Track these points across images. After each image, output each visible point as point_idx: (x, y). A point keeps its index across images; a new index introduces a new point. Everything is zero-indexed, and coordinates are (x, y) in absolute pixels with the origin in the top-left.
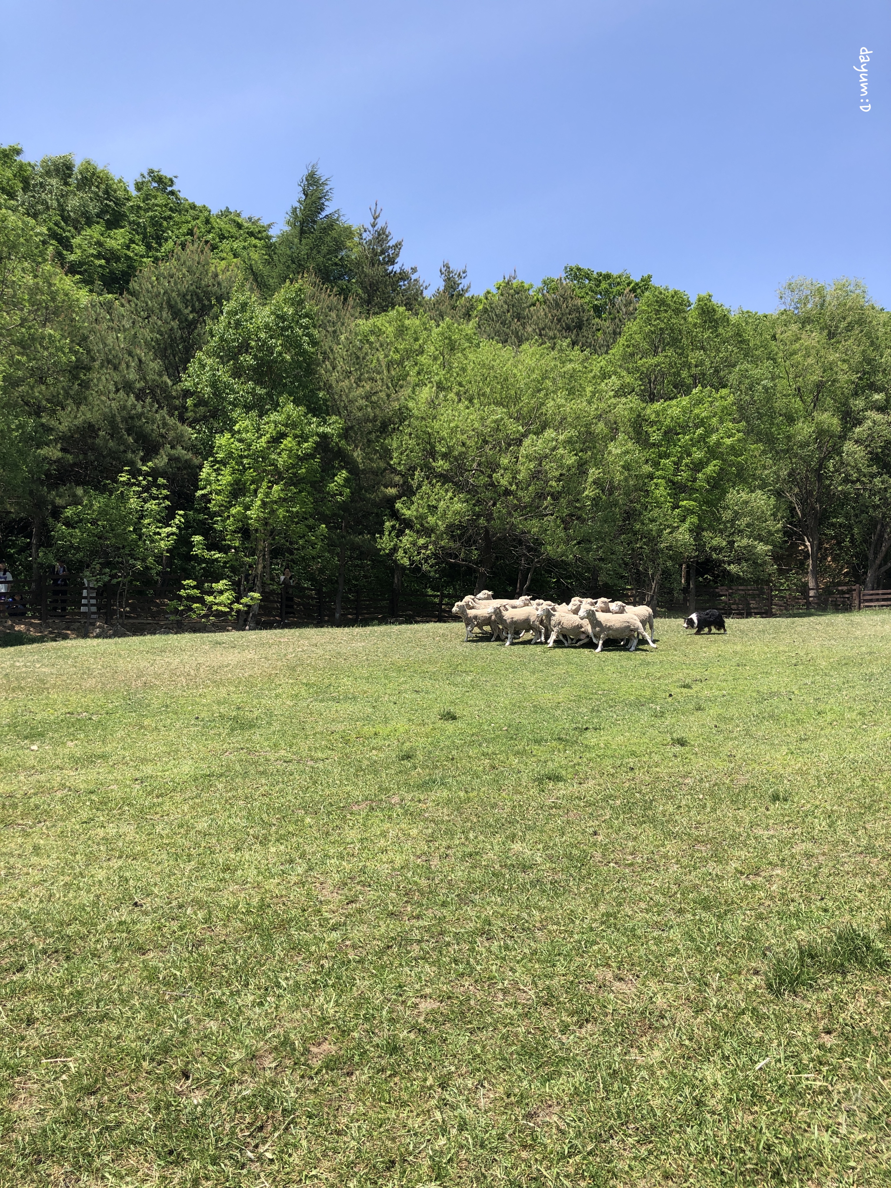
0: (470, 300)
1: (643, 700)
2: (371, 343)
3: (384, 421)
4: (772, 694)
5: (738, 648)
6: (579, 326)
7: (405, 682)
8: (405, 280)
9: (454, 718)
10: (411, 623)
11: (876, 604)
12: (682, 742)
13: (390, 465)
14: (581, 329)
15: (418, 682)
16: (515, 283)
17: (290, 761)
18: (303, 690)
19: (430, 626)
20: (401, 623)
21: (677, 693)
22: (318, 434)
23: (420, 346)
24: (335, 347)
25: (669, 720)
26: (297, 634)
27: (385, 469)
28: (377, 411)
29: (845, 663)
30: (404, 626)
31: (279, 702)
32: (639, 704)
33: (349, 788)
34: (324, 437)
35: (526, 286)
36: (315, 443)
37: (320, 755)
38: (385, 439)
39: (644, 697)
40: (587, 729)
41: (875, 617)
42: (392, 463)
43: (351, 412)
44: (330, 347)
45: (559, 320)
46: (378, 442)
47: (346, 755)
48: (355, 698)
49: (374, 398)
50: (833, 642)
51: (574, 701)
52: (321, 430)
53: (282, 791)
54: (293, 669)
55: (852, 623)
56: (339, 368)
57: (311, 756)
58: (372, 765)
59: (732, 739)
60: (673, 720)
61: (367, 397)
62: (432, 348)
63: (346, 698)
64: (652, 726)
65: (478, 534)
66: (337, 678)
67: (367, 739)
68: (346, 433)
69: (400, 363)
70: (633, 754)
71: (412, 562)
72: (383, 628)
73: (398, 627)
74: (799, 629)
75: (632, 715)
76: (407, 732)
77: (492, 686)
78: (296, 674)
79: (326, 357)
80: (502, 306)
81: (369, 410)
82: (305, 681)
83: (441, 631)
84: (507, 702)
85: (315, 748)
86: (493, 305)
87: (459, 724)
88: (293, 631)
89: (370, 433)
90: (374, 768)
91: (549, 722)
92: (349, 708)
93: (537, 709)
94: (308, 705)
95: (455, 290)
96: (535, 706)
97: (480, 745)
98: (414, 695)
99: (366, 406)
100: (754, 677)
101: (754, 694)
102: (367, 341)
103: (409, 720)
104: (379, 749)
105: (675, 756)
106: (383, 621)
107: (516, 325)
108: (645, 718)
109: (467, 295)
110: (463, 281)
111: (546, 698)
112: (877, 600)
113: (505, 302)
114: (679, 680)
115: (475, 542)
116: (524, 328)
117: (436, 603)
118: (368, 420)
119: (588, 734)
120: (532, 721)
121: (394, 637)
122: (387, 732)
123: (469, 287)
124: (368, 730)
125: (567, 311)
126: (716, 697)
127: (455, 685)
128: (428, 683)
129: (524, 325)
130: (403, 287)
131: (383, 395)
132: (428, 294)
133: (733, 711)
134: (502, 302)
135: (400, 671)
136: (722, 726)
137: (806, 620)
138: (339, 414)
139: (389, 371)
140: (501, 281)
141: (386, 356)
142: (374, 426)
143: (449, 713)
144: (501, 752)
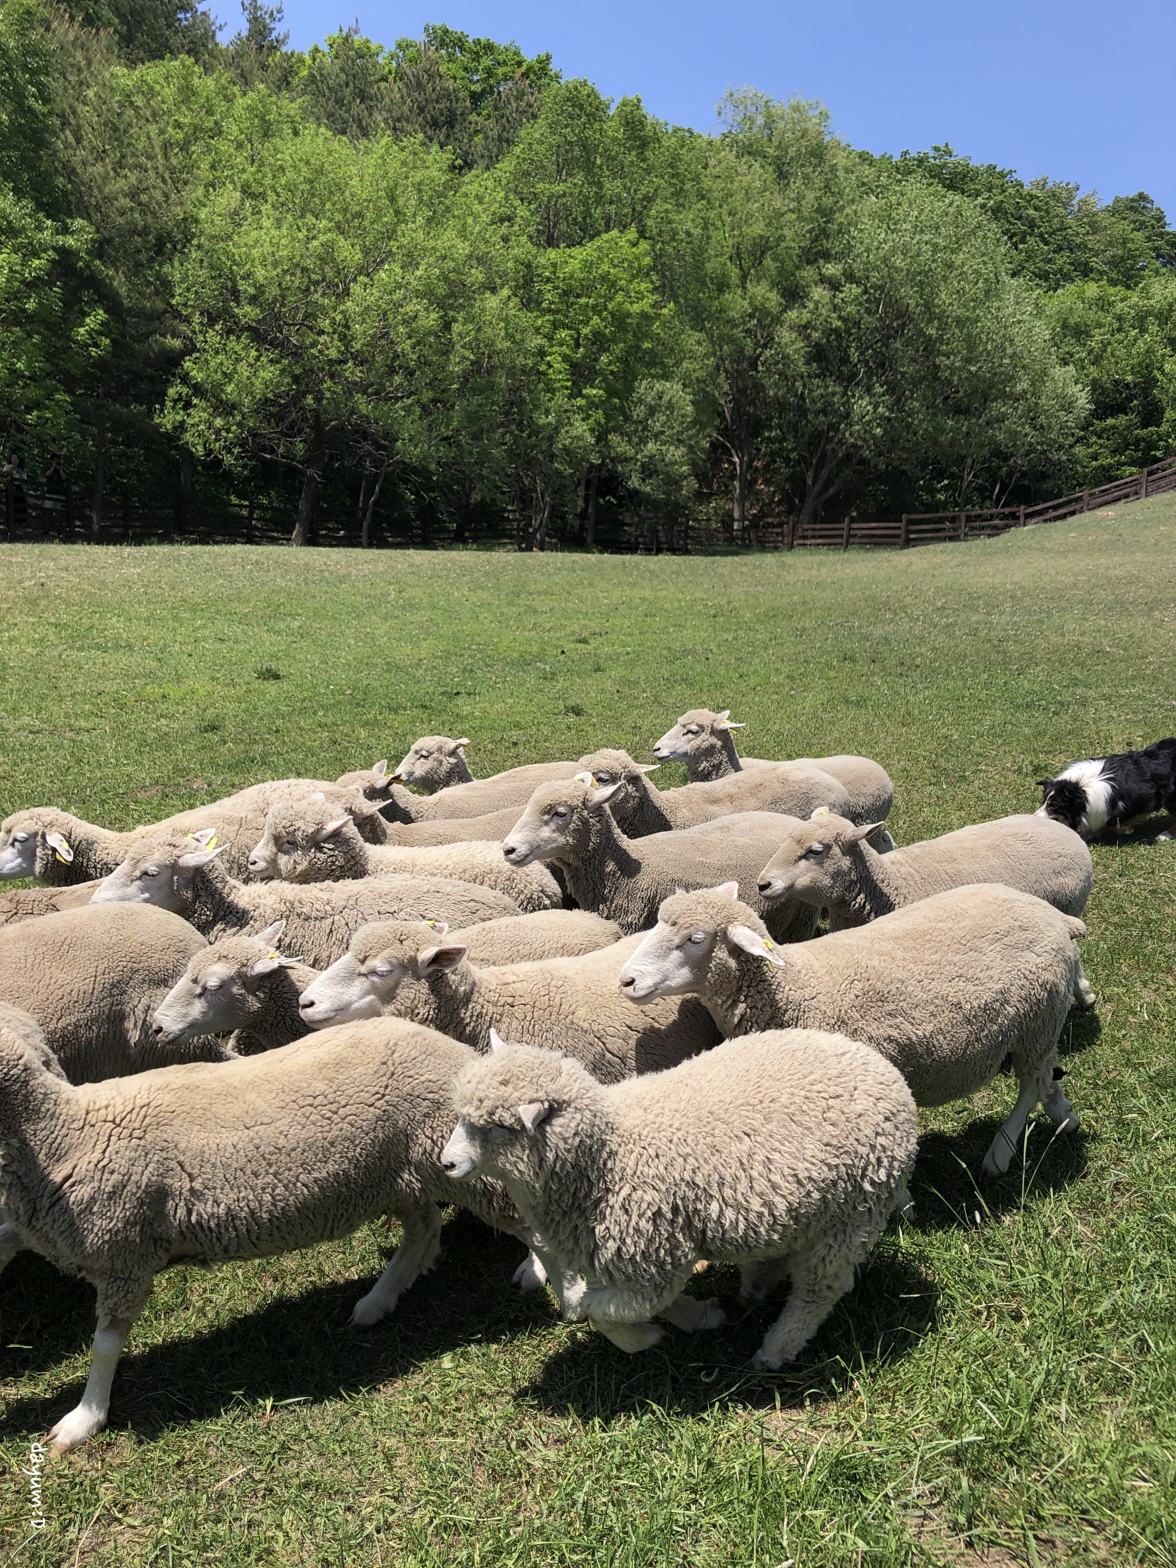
0: (289, 57)
1: (528, 657)
2: (137, 109)
3: (161, 236)
4: (686, 652)
5: (647, 593)
6: (451, 123)
7: (204, 626)
8: (187, 11)
9: (277, 677)
10: (208, 543)
11: (813, 541)
12: (577, 711)
13: (172, 306)
14: (452, 127)
15: (221, 626)
16: (357, 40)
17: (39, 732)
18: (50, 633)
19: (237, 548)
20: (194, 542)
21: (570, 650)
22: (54, 249)
23: (216, 123)
24: (81, 108)
25: (561, 684)
26: (37, 551)
27: (166, 311)
28: (149, 219)
29: (773, 615)
30: (198, 547)
31: (15, 649)
32: (524, 663)
33: (130, 769)
34: (64, 252)
35: (373, 47)
36: (53, 262)
37: (83, 723)
38: (160, 265)
39: (530, 653)
40: (458, 694)
41: (810, 558)
42: (174, 302)
43: (108, 217)
44: (71, 107)
45: (422, 110)
46: (151, 268)
47: (122, 724)
48: (130, 647)
49: (144, 198)
50: (759, 588)
51: (441, 657)
52: (61, 240)
53: (29, 772)
54: (34, 602)
55: (783, 566)
56: (85, 143)
57: (70, 725)
58: (162, 738)
59: (637, 707)
60: (567, 684)
61: (133, 195)
62: (235, 128)
63: (117, 647)
64: (541, 690)
65: (305, 419)
66: (101, 618)
67: (152, 703)
68: (100, 249)
69: (184, 147)
70: (517, 725)
71: (209, 452)
72: (165, 549)
73: (190, 548)
74: (720, 571)
75: (514, 676)
76: (209, 694)
77: (329, 635)
78: (39, 610)
79: (65, 123)
80: (337, 76)
81: (137, 215)
82: (53, 620)
83: (254, 558)
84: (350, 658)
85: (76, 714)
86: (325, 72)
87: (285, 685)
88: (29, 546)
89: (139, 251)
90: (164, 741)
91: (407, 685)
92: (123, 660)
93: (391, 667)
94: (60, 655)
95: (265, 38)
96: (388, 664)
97: (315, 713)
98: (218, 645)
99: (132, 209)
100: (664, 630)
101: (665, 652)
102: (131, 103)
103: (213, 679)
104: (171, 717)
105: (569, 728)
106: (166, 539)
107: (358, 108)
108: (532, 682)
109: (284, 49)
110: (277, 25)
111: (404, 652)
112: (814, 537)
113: (342, 70)
114: (573, 633)
115: (300, 431)
116: (371, 115)
117: (243, 517)
118: (134, 232)
119: (460, 701)
120: (385, 683)
121: (184, 562)
122: (180, 694)
123: (287, 37)
124: (153, 690)
125: (434, 97)
126: (618, 655)
127: (278, 633)
128: (239, 629)
129: (370, 109)
130: (185, 23)
131: (158, 195)
132: (224, 39)
133: (639, 673)
134: (336, 69)
135: (195, 611)
136: (626, 691)
137: (729, 559)
138: (88, 218)
139: (166, 157)
140: (336, 34)
141: (162, 132)
142: (146, 241)
143: (268, 670)
144: (344, 723)
